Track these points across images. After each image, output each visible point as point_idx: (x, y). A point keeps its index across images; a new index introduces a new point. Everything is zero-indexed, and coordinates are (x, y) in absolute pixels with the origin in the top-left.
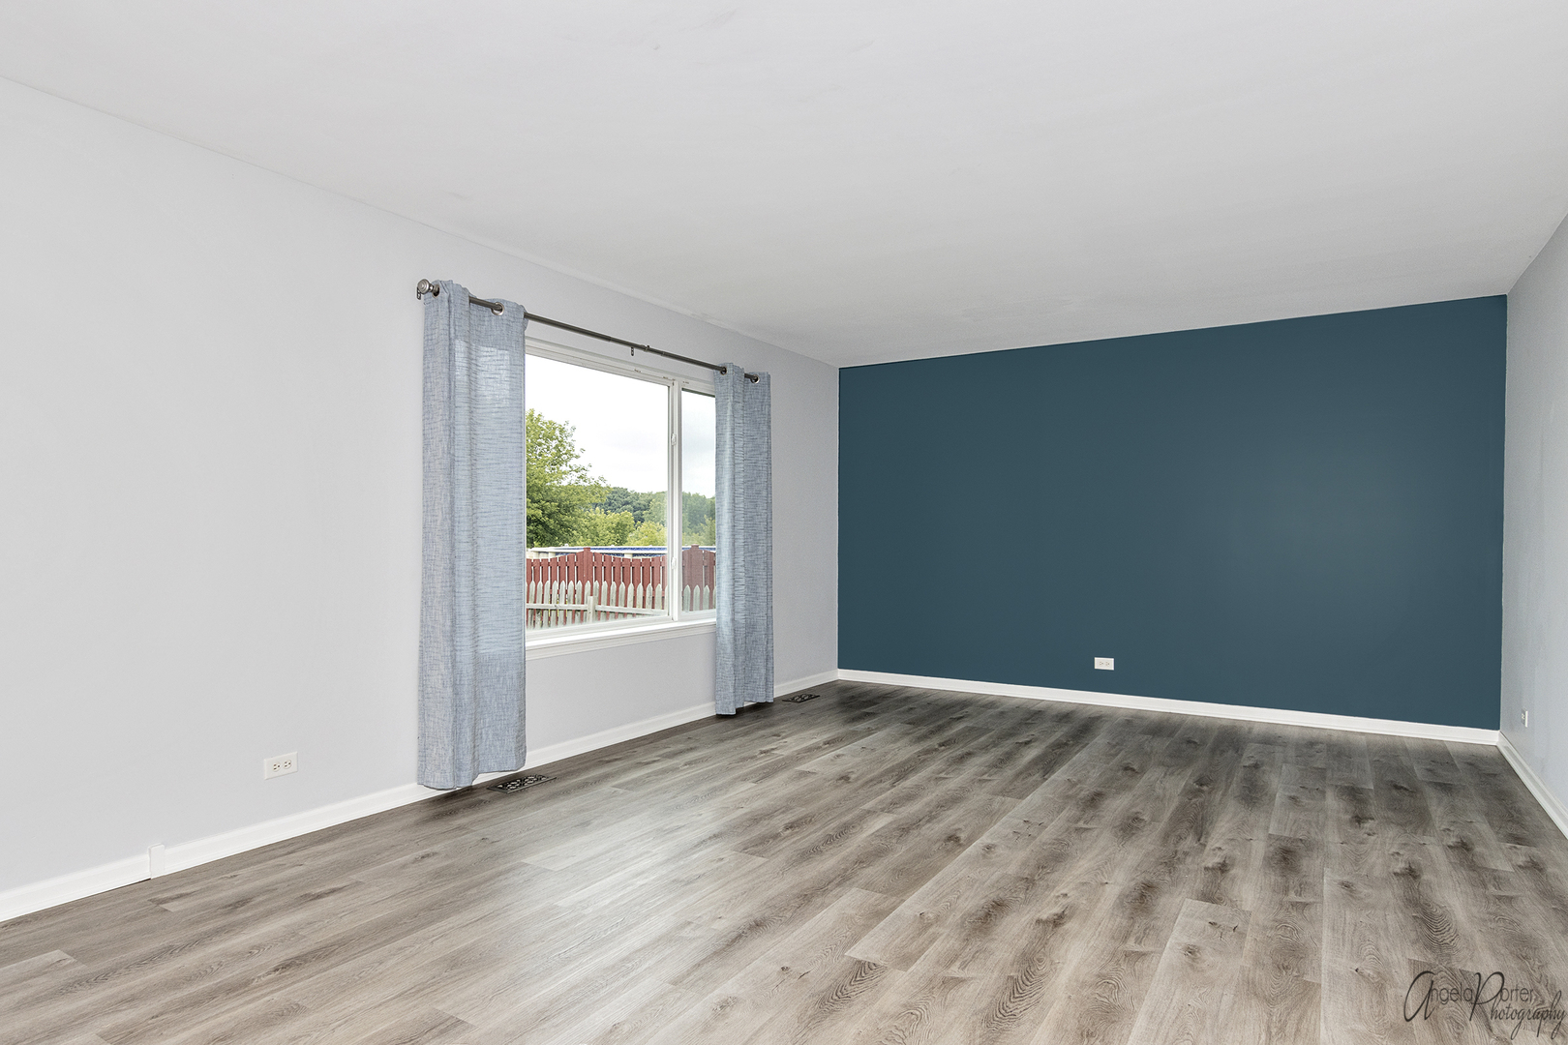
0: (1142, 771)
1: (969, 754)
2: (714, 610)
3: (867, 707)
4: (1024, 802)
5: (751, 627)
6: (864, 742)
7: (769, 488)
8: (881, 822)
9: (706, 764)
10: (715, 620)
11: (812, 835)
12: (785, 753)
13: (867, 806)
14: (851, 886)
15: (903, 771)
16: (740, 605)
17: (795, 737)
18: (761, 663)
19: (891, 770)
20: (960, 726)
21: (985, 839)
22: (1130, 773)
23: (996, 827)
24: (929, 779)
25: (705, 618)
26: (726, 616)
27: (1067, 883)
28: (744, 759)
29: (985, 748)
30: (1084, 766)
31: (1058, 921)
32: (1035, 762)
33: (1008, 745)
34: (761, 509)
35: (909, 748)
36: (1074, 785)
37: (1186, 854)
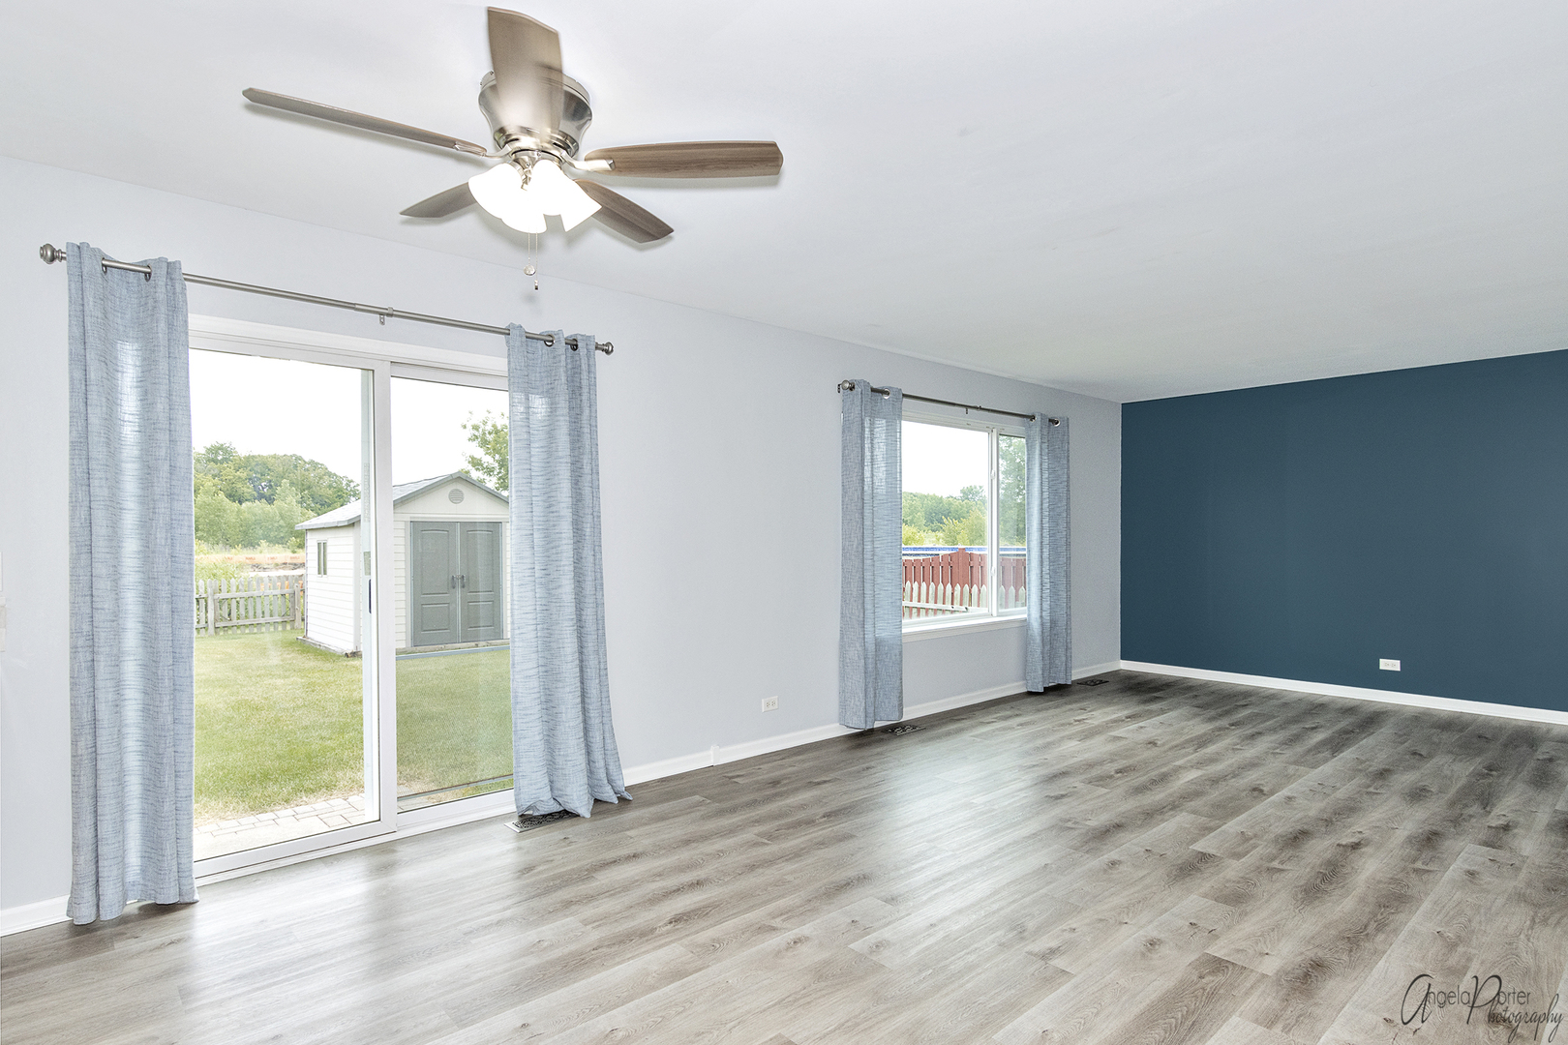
0: (1430, 756)
1: (1260, 733)
2: (1026, 608)
3: (1155, 692)
4: (1317, 770)
5: (1053, 622)
6: (1161, 718)
7: (1068, 510)
8: (1193, 775)
9: (1033, 726)
10: (1025, 616)
11: (1141, 779)
12: (1096, 723)
13: (1178, 763)
14: (1182, 810)
15: (1201, 742)
16: (1046, 606)
17: (1100, 711)
18: (1061, 651)
19: (1191, 740)
20: (1246, 712)
21: (1285, 792)
22: (1417, 757)
23: (1294, 785)
24: (1227, 749)
25: (1018, 613)
26: (1035, 614)
27: (1360, 826)
28: (1063, 725)
29: (1273, 730)
30: (1374, 747)
31: (1355, 846)
32: (1323, 743)
33: (1294, 729)
34: (1062, 526)
35: (1203, 726)
36: (1362, 762)
37: (1471, 816)
